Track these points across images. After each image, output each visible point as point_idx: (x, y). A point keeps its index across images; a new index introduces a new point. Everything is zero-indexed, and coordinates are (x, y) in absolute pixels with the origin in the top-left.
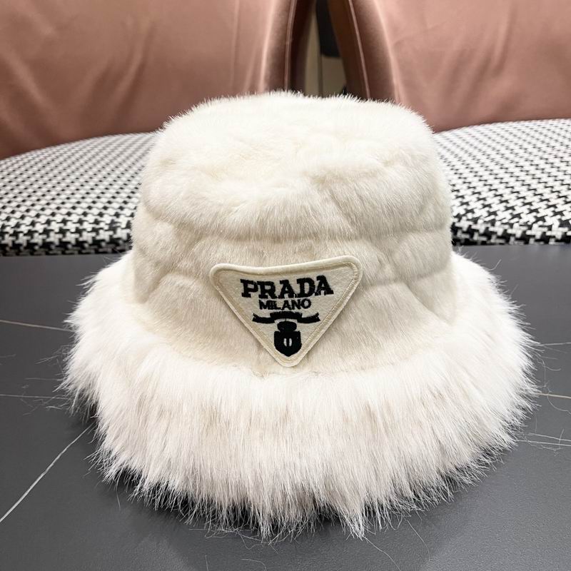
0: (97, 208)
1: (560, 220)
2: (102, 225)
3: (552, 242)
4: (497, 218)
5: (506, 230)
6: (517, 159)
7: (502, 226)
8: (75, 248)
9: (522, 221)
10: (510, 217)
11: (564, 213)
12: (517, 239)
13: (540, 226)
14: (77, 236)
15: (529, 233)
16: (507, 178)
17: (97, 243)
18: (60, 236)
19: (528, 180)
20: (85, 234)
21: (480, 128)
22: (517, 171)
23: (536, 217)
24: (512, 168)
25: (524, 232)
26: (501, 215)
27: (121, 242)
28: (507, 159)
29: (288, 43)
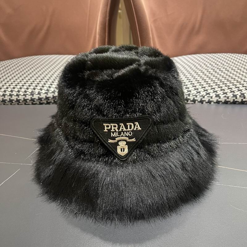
0: (26, 86)
1: (216, 94)
2: (28, 93)
3: (212, 103)
4: (191, 93)
5: (194, 98)
6: (202, 69)
7: (193, 96)
8: (16, 102)
9: (201, 95)
10: (196, 93)
11: (218, 91)
12: (198, 102)
13: (208, 97)
14: (17, 97)
15: (203, 99)
16: (197, 77)
17: (25, 100)
18: (10, 97)
19: (205, 78)
20: (20, 96)
21: (189, 56)
22: (201, 74)
23: (206, 93)
24: (199, 73)
25: (202, 99)
26: (193, 92)
27: (35, 100)
28: (198, 69)
29: (107, 19)
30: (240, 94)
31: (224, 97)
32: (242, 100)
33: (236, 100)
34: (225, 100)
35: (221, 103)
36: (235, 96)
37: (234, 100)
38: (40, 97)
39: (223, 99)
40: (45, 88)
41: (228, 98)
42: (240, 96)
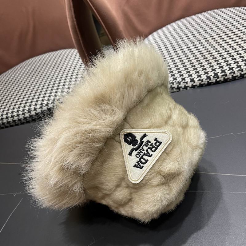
1: (190, 79)
2: (25, 111)
3: (188, 89)
5: (171, 86)
7: (170, 84)
8: (19, 122)
9: (177, 81)
10: (172, 80)
11: (192, 75)
12: (176, 89)
13: (183, 83)
14: (18, 117)
15: (180, 86)
17: (25, 118)
18: (12, 118)
20: (20, 116)
23: (182, 78)
25: (178, 86)
27: (33, 116)
30: (213, 75)
31: (198, 81)
32: (216, 80)
33: (210, 81)
34: (200, 83)
35: (196, 87)
36: (209, 78)
37: (208, 82)
38: (37, 112)
39: (197, 83)
40: (39, 103)
41: (202, 81)
42: (214, 77)
